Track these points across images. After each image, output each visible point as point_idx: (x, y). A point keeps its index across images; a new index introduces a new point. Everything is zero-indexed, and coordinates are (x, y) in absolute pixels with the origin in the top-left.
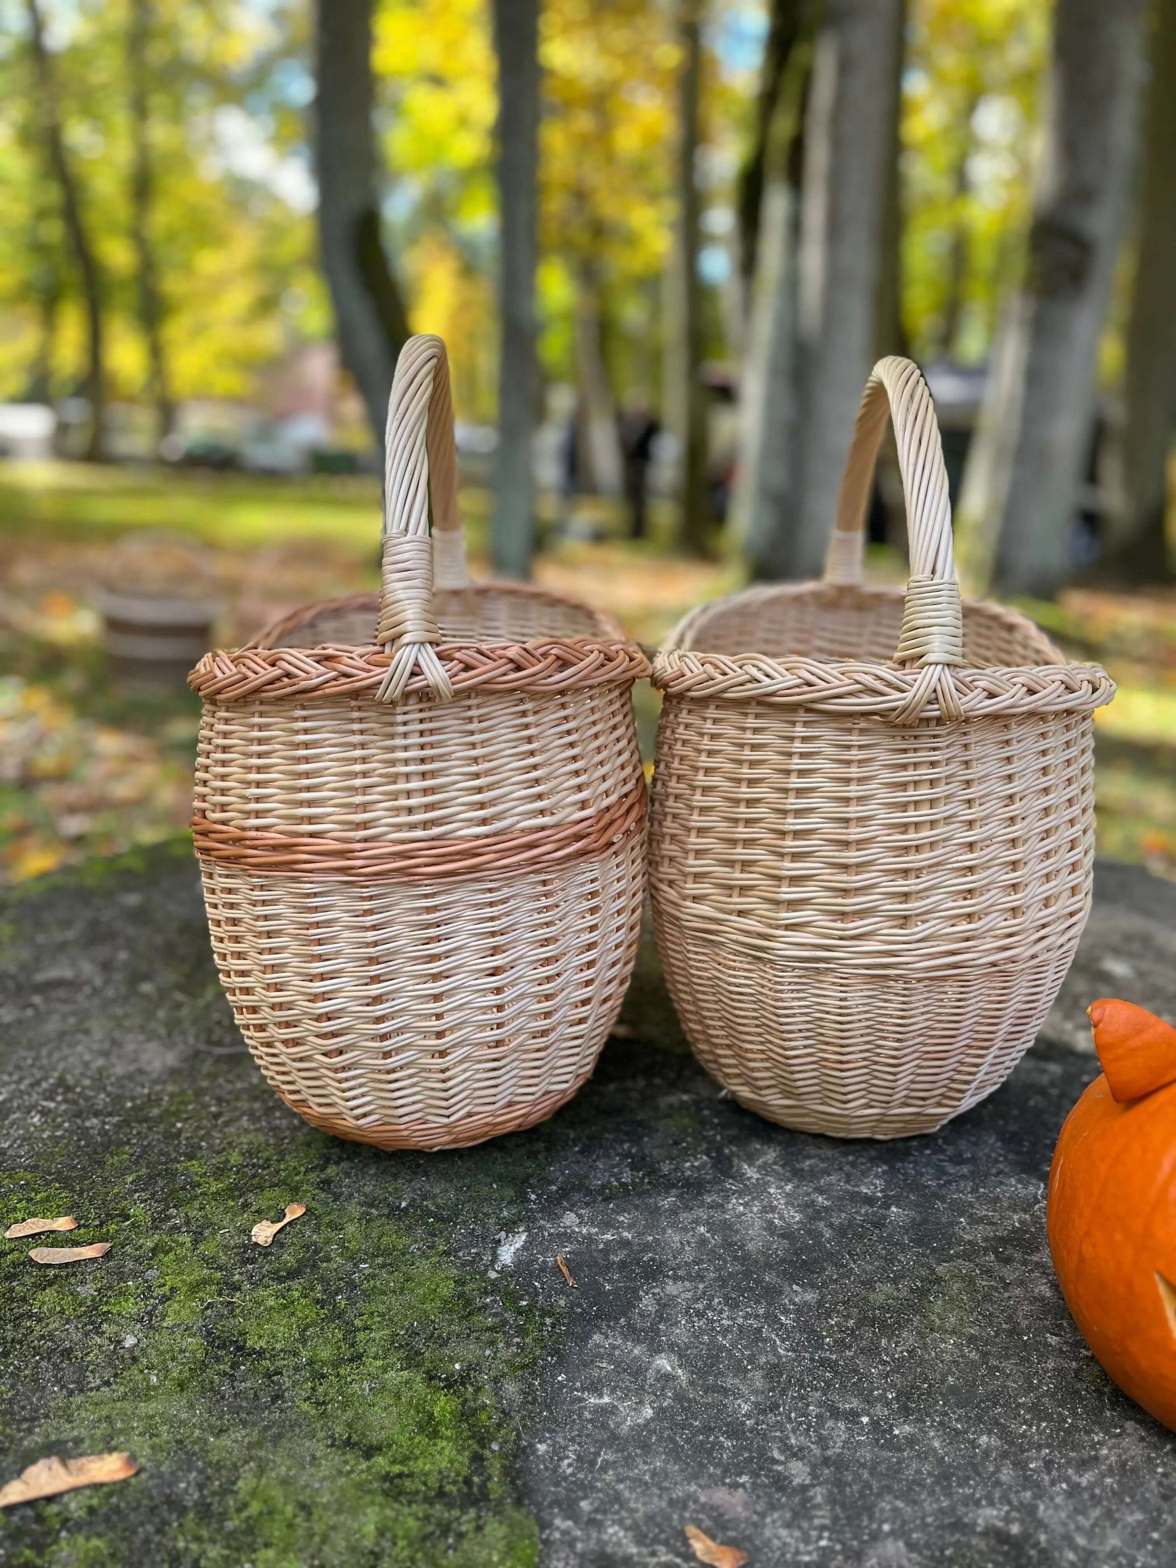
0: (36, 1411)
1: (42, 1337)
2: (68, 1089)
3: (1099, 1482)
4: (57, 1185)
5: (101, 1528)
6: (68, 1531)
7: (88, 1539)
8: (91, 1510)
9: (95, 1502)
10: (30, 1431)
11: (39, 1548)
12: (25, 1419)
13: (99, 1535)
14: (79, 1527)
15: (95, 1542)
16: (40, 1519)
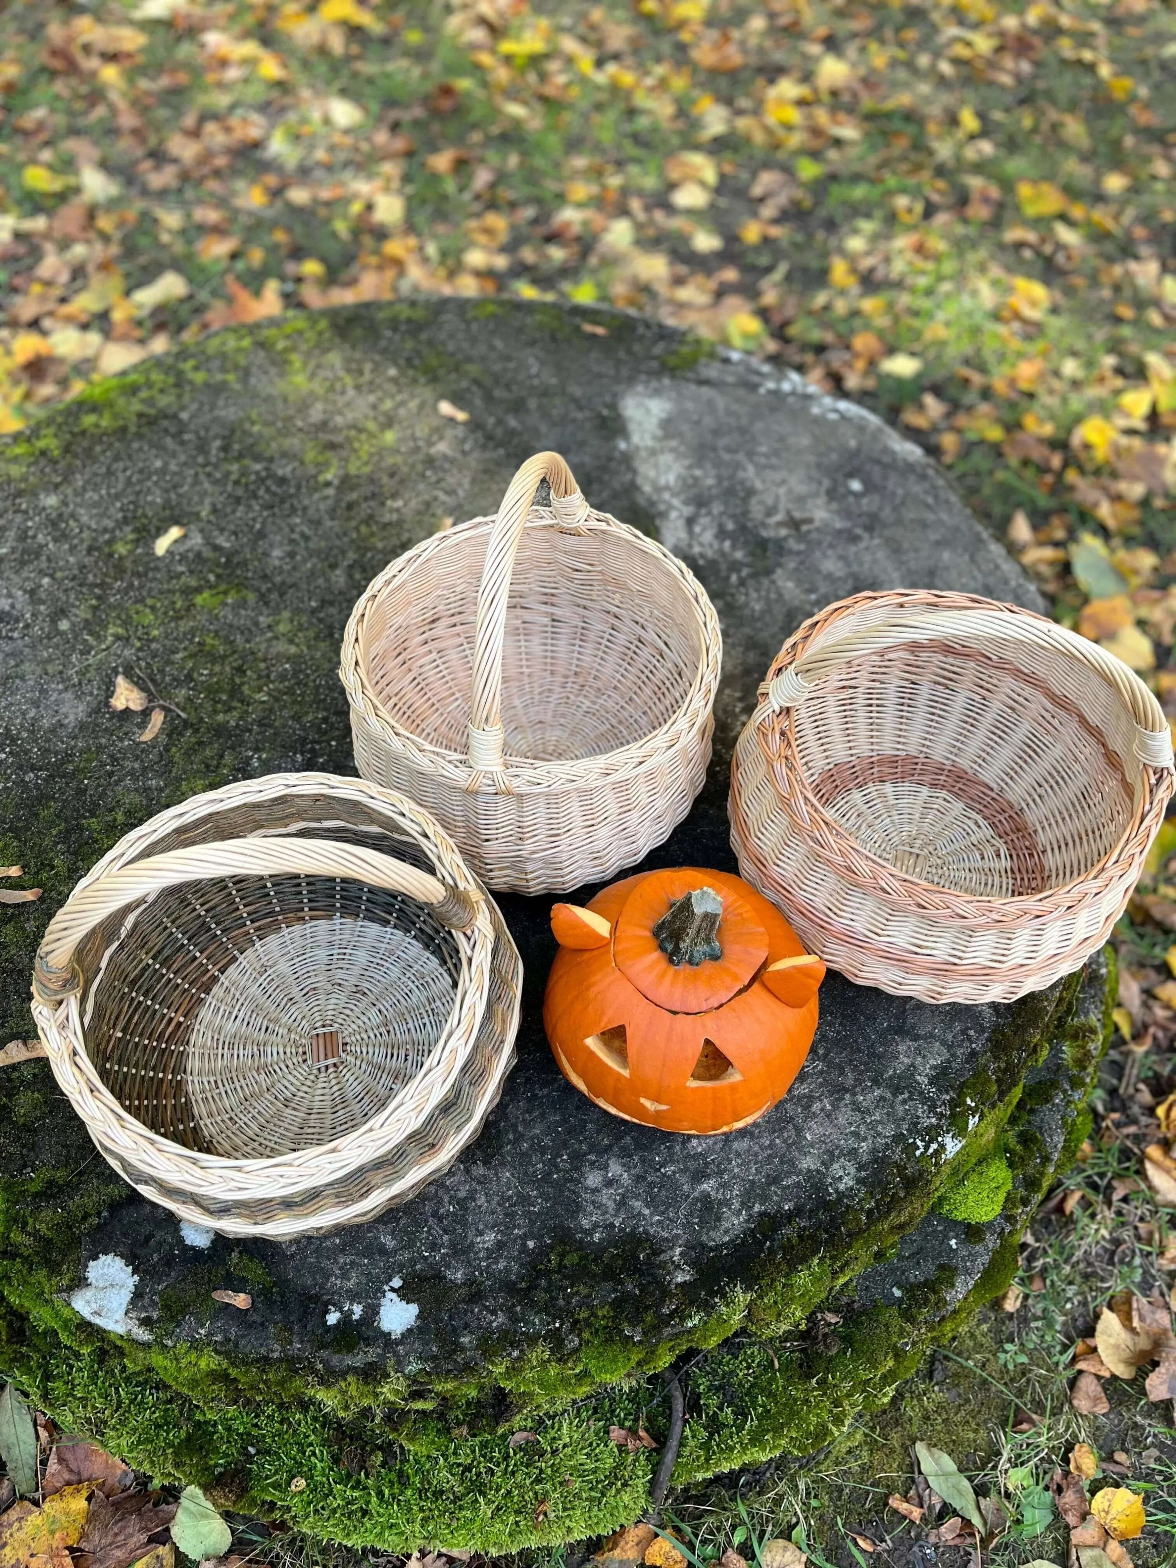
1: (7, 960)
2: (14, 741)
5: (39, 1086)
6: (23, 1087)
8: (35, 1075)
11: (9, 1096)
13: (39, 1091)
14: (29, 1085)
15: (36, 1095)
16: (10, 1080)
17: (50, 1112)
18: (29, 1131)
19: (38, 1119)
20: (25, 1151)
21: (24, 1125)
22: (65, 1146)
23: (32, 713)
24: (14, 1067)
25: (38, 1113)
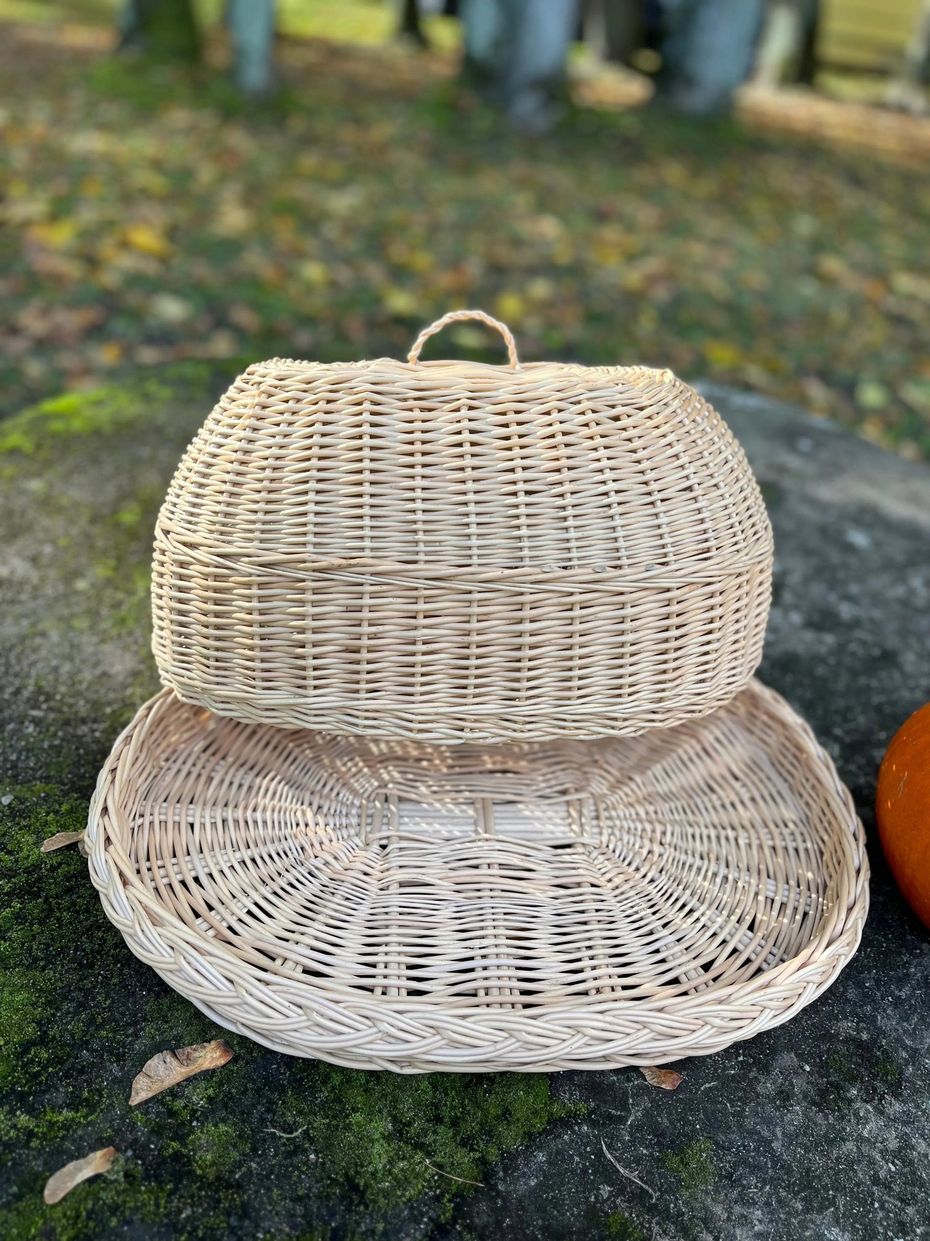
0: (135, 1015)
2: (49, 698)
3: (913, 995)
4: (75, 795)
5: (223, 1114)
6: (198, 1121)
7: (216, 1125)
8: (210, 1100)
9: (211, 1092)
10: (136, 1035)
11: (181, 1138)
12: (128, 1025)
13: (224, 1121)
14: (205, 1116)
15: (223, 1128)
16: (172, 1113)
17: (254, 1150)
18: (229, 1186)
19: (238, 1165)
20: (233, 1221)
21: (218, 1178)
22: (299, 1199)
23: (66, 667)
24: (174, 1092)
25: (235, 1155)
